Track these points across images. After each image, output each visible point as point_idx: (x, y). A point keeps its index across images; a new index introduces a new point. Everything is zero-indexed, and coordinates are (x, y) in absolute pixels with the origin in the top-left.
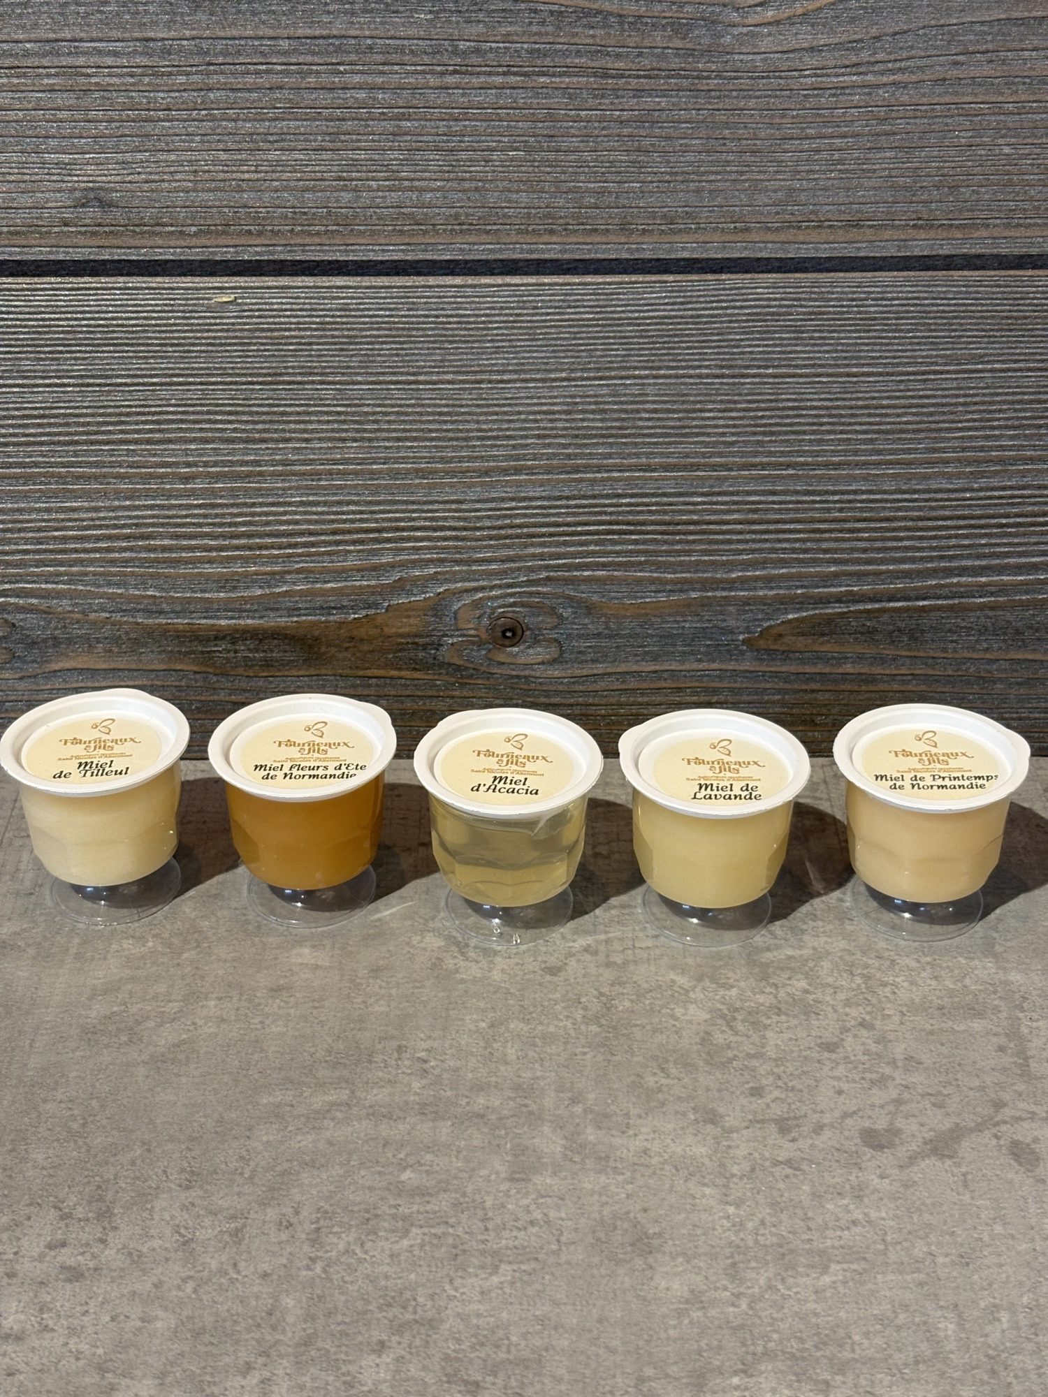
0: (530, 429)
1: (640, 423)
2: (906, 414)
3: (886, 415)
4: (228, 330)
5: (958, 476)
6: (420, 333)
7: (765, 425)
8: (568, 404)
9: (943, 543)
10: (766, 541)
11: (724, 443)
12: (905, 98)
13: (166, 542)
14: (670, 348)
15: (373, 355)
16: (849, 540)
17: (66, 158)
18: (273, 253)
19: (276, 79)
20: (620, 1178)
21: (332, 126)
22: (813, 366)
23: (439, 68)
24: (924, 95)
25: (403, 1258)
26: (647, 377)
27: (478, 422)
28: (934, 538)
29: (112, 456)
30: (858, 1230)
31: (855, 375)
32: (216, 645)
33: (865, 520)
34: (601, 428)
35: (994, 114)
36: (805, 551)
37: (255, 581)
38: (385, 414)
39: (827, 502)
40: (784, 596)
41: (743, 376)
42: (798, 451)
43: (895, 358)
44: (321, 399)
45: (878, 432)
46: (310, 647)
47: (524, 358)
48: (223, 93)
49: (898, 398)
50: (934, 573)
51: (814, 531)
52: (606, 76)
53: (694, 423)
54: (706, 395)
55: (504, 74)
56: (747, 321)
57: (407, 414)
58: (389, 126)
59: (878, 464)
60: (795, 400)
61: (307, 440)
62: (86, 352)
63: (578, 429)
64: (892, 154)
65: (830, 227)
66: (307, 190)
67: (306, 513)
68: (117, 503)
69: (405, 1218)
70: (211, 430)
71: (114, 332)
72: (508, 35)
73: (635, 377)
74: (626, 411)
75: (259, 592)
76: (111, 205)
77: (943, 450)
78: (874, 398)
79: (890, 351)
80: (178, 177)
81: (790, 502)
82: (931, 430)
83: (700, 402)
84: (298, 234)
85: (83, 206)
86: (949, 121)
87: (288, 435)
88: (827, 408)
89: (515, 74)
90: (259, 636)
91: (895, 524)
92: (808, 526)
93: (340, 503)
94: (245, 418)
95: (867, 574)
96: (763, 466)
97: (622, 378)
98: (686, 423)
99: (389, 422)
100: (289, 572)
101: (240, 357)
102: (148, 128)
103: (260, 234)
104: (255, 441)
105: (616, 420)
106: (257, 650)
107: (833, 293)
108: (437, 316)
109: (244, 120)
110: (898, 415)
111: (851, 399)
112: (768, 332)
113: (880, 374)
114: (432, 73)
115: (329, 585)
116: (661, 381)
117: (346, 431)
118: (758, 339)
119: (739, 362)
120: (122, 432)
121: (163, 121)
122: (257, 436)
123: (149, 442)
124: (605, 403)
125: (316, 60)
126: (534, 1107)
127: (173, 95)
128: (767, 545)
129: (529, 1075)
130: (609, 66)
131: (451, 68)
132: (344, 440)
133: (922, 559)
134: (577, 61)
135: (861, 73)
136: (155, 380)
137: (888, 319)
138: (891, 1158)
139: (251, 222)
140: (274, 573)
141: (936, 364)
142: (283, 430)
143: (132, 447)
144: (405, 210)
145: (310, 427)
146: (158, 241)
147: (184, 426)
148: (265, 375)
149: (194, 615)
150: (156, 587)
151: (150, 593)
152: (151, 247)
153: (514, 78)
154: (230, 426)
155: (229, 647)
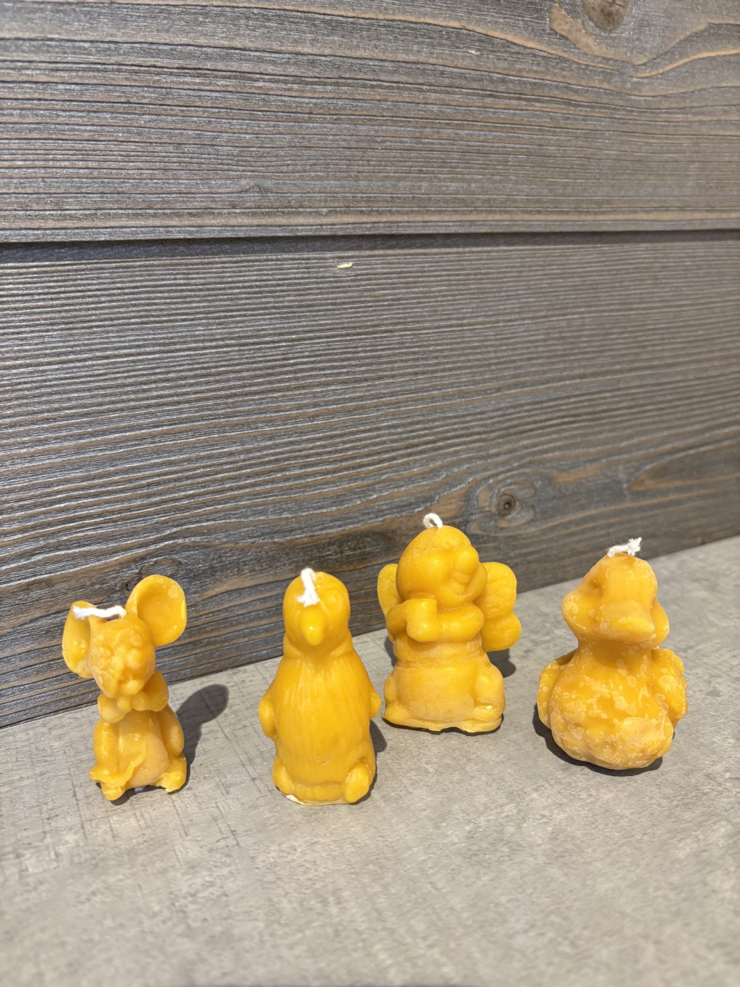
0: (525, 354)
1: (581, 345)
4: (346, 292)
5: (719, 367)
6: (466, 287)
7: (640, 341)
8: (544, 334)
9: (711, 410)
10: (638, 419)
11: (620, 355)
13: (297, 472)
14: (597, 293)
15: (437, 306)
16: (673, 413)
17: (235, 150)
18: (377, 228)
19: (383, 93)
21: (417, 132)
23: (481, 92)
24: (711, 130)
26: (585, 313)
27: (495, 352)
28: (707, 407)
29: (261, 404)
34: (561, 350)
37: (356, 493)
38: (441, 351)
39: (665, 390)
40: (645, 455)
41: (630, 310)
42: (653, 358)
43: (696, 294)
44: (403, 343)
45: (688, 342)
46: (390, 539)
48: (347, 101)
53: (607, 343)
54: (613, 323)
55: (517, 99)
57: (455, 349)
58: (452, 134)
59: (687, 363)
60: (653, 324)
61: (393, 376)
63: (550, 352)
65: (671, 210)
66: (399, 179)
67: (390, 434)
68: (263, 444)
70: (332, 375)
71: (265, 297)
72: (520, 70)
73: (579, 313)
74: (574, 337)
75: (359, 502)
76: (267, 190)
77: (714, 352)
79: (694, 290)
80: (317, 167)
81: (648, 392)
83: (610, 328)
84: (394, 213)
85: (246, 191)
86: (721, 146)
87: (381, 374)
88: (667, 328)
89: (523, 100)
90: (357, 537)
91: (692, 401)
92: (656, 407)
93: (411, 424)
94: (354, 362)
95: (680, 434)
96: (638, 369)
97: (572, 314)
98: (604, 343)
99: (445, 357)
100: (378, 483)
101: (353, 313)
102: (296, 127)
103: (370, 213)
104: (360, 381)
105: (569, 344)
108: (476, 274)
109: (362, 125)
110: (696, 331)
111: (677, 322)
112: (643, 280)
114: (478, 95)
115: (403, 489)
116: (592, 315)
117: (417, 366)
119: (629, 300)
121: (307, 122)
122: (362, 376)
123: (288, 389)
124: (564, 332)
125: (411, 80)
127: (312, 101)
128: (639, 422)
130: (572, 98)
131: (488, 93)
132: (416, 374)
134: (556, 93)
135: (686, 113)
136: (294, 336)
137: (694, 269)
139: (363, 204)
140: (369, 485)
141: (712, 297)
142: (379, 370)
143: (275, 395)
144: (459, 196)
145: (396, 365)
146: (301, 220)
147: (313, 373)
148: (368, 327)
149: (314, 528)
150: (289, 510)
151: (284, 516)
152: (296, 225)
153: (524, 103)
154: (345, 370)
155: (338, 550)
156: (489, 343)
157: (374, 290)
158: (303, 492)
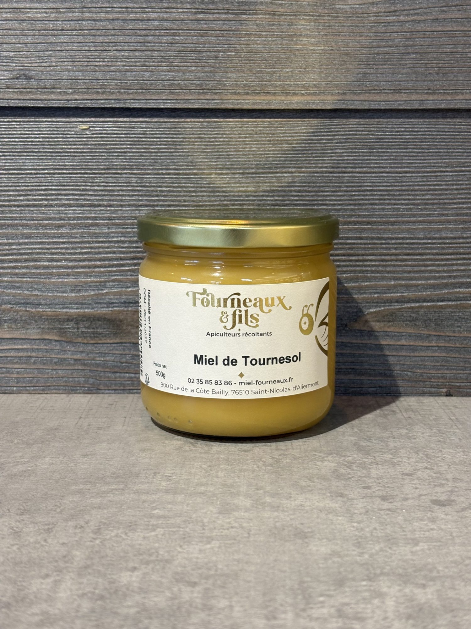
0: (236, 200)
1: (292, 198)
2: (427, 195)
3: (417, 195)
4: (85, 145)
5: (456, 230)
6: (181, 147)
7: (356, 200)
8: (255, 187)
9: (450, 268)
10: (358, 266)
11: (335, 209)
12: (419, 28)
14: (307, 157)
15: (157, 159)
16: (401, 266)
17: (12, 54)
18: (109, 104)
19: (115, 15)
20: (287, 514)
21: (141, 39)
22: (379, 167)
23: (194, 10)
24: (428, 27)
25: (151, 538)
26: (295, 172)
27: (209, 196)
28: (445, 265)
29: (21, 213)
30: (435, 532)
31: (400, 173)
32: (67, 325)
33: (408, 254)
34: (272, 200)
35: (462, 37)
36: (378, 272)
37: (90, 286)
38: (161, 191)
39: (389, 244)
40: (368, 298)
41: (344, 172)
42: (373, 215)
43: (420, 163)
44: (130, 183)
45: (413, 204)
46: (118, 326)
47: (233, 161)
48: (89, 22)
49: (423, 185)
50: (446, 286)
51: (383, 260)
52: (274, 14)
53: (320, 198)
54: (325, 183)
55: (226, 13)
56: (345, 142)
57: (173, 191)
58: (170, 39)
59: (415, 222)
60: (370, 186)
61: (122, 206)
62: (13, 156)
63: (261, 201)
64: (414, 56)
65: (385, 93)
66: (127, 71)
68: (21, 241)
69: (153, 525)
70: (73, 200)
71: (27, 145)
73: (289, 172)
74: (285, 191)
75: (92, 293)
76: (31, 78)
77: (447, 215)
78: (410, 186)
79: (418, 160)
80: (66, 64)
81: (370, 244)
82: (440, 204)
83: (322, 187)
84: (122, 93)
85: (17, 78)
86: (441, 40)
87: (112, 203)
88: (387, 191)
89: (230, 14)
90: (92, 319)
91: (424, 257)
92: (378, 258)
94: (90, 193)
95: (412, 286)
96: (355, 223)
97: (282, 173)
98: (316, 198)
99: (164, 196)
100: (109, 282)
101: (90, 159)
102: (53, 39)
103: (103, 93)
104: (95, 206)
105: (279, 196)
106: (88, 328)
107: (388, 128)
108: (190, 138)
109: (99, 35)
110: (423, 195)
111: (399, 186)
112: (356, 149)
113: (413, 172)
114: (191, 13)
115: (130, 289)
116: (302, 175)
117: (142, 200)
118: (351, 152)
119: (342, 165)
120: (28, 200)
121: (60, 35)
122: (96, 203)
123: (41, 206)
124: (274, 186)
125: (135, 6)
126: (234, 491)
127: (65, 22)
128: (358, 269)
129: (231, 481)
130: (276, 10)
131: (200, 10)
132: (141, 206)
133: (439, 277)
134: (261, 7)
135: (397, 16)
136: (46, 171)
137: (416, 142)
138: (450, 509)
139: (99, 87)
140: (101, 282)
141: (441, 167)
142: (110, 200)
143: (32, 209)
144: (176, 82)
145: (124, 198)
146: (53, 97)
147: (59, 197)
148: (102, 169)
149: (57, 306)
150: (38, 289)
151: (34, 293)
152: (49, 100)
153: (230, 16)
154: (83, 197)
155: (75, 326)
156: (203, 189)
157: (107, 145)
158: (49, 278)
